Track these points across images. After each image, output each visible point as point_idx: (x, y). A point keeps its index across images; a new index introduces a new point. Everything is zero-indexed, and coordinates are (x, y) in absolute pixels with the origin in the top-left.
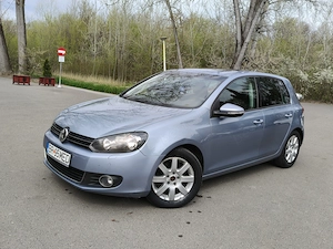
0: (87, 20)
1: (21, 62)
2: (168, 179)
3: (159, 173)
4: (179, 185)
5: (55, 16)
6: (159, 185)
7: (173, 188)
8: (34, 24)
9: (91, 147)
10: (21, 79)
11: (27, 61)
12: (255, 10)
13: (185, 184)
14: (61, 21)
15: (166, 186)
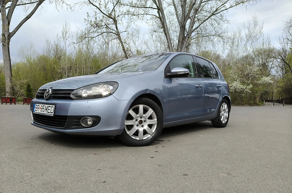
0: (59, 58)
1: (8, 89)
2: (137, 123)
3: (129, 117)
4: (146, 127)
5: (34, 58)
6: (130, 127)
7: (141, 129)
8: (18, 64)
9: (72, 96)
10: (9, 100)
11: (12, 88)
12: (182, 43)
13: (150, 126)
14: (39, 60)
15: (136, 128)
